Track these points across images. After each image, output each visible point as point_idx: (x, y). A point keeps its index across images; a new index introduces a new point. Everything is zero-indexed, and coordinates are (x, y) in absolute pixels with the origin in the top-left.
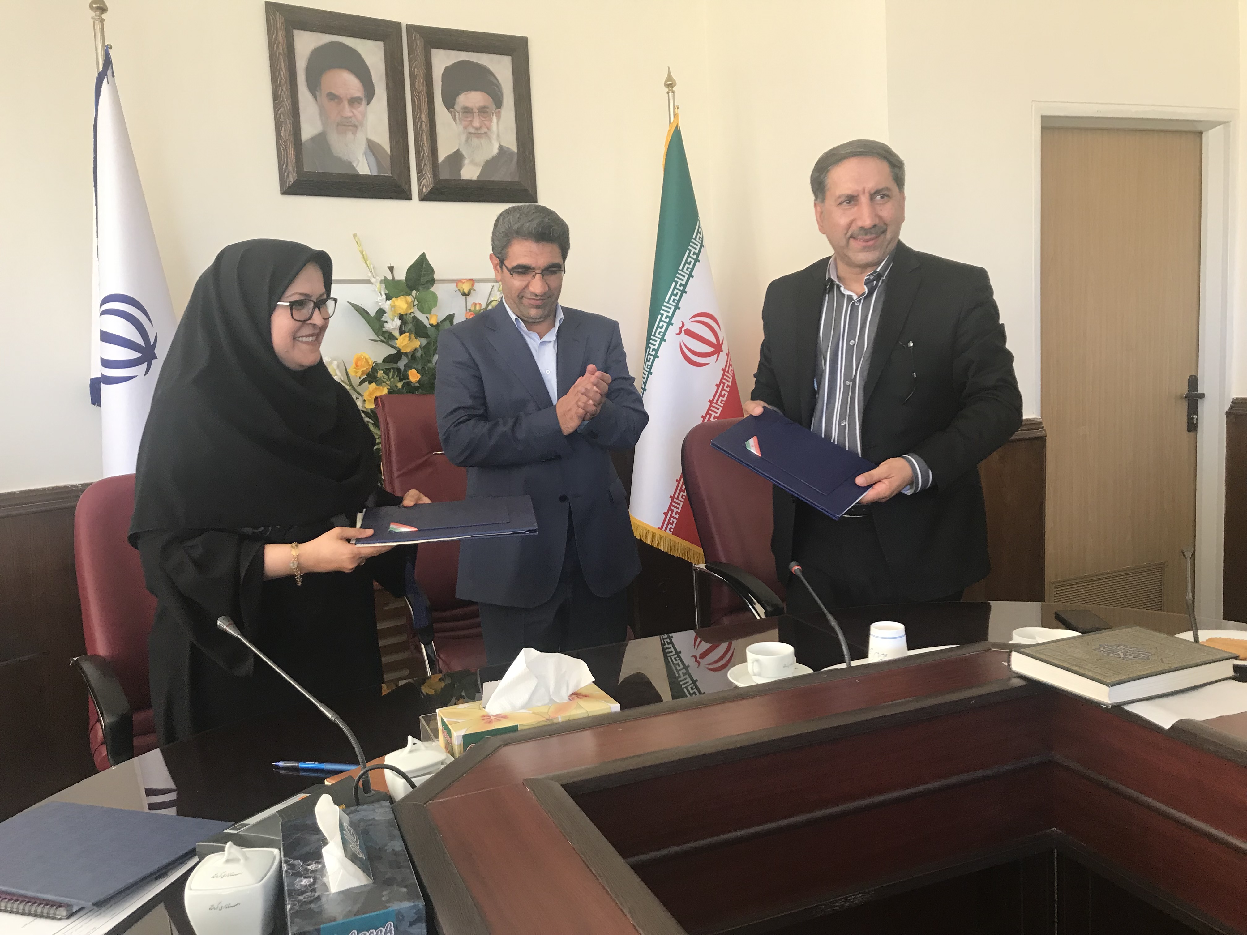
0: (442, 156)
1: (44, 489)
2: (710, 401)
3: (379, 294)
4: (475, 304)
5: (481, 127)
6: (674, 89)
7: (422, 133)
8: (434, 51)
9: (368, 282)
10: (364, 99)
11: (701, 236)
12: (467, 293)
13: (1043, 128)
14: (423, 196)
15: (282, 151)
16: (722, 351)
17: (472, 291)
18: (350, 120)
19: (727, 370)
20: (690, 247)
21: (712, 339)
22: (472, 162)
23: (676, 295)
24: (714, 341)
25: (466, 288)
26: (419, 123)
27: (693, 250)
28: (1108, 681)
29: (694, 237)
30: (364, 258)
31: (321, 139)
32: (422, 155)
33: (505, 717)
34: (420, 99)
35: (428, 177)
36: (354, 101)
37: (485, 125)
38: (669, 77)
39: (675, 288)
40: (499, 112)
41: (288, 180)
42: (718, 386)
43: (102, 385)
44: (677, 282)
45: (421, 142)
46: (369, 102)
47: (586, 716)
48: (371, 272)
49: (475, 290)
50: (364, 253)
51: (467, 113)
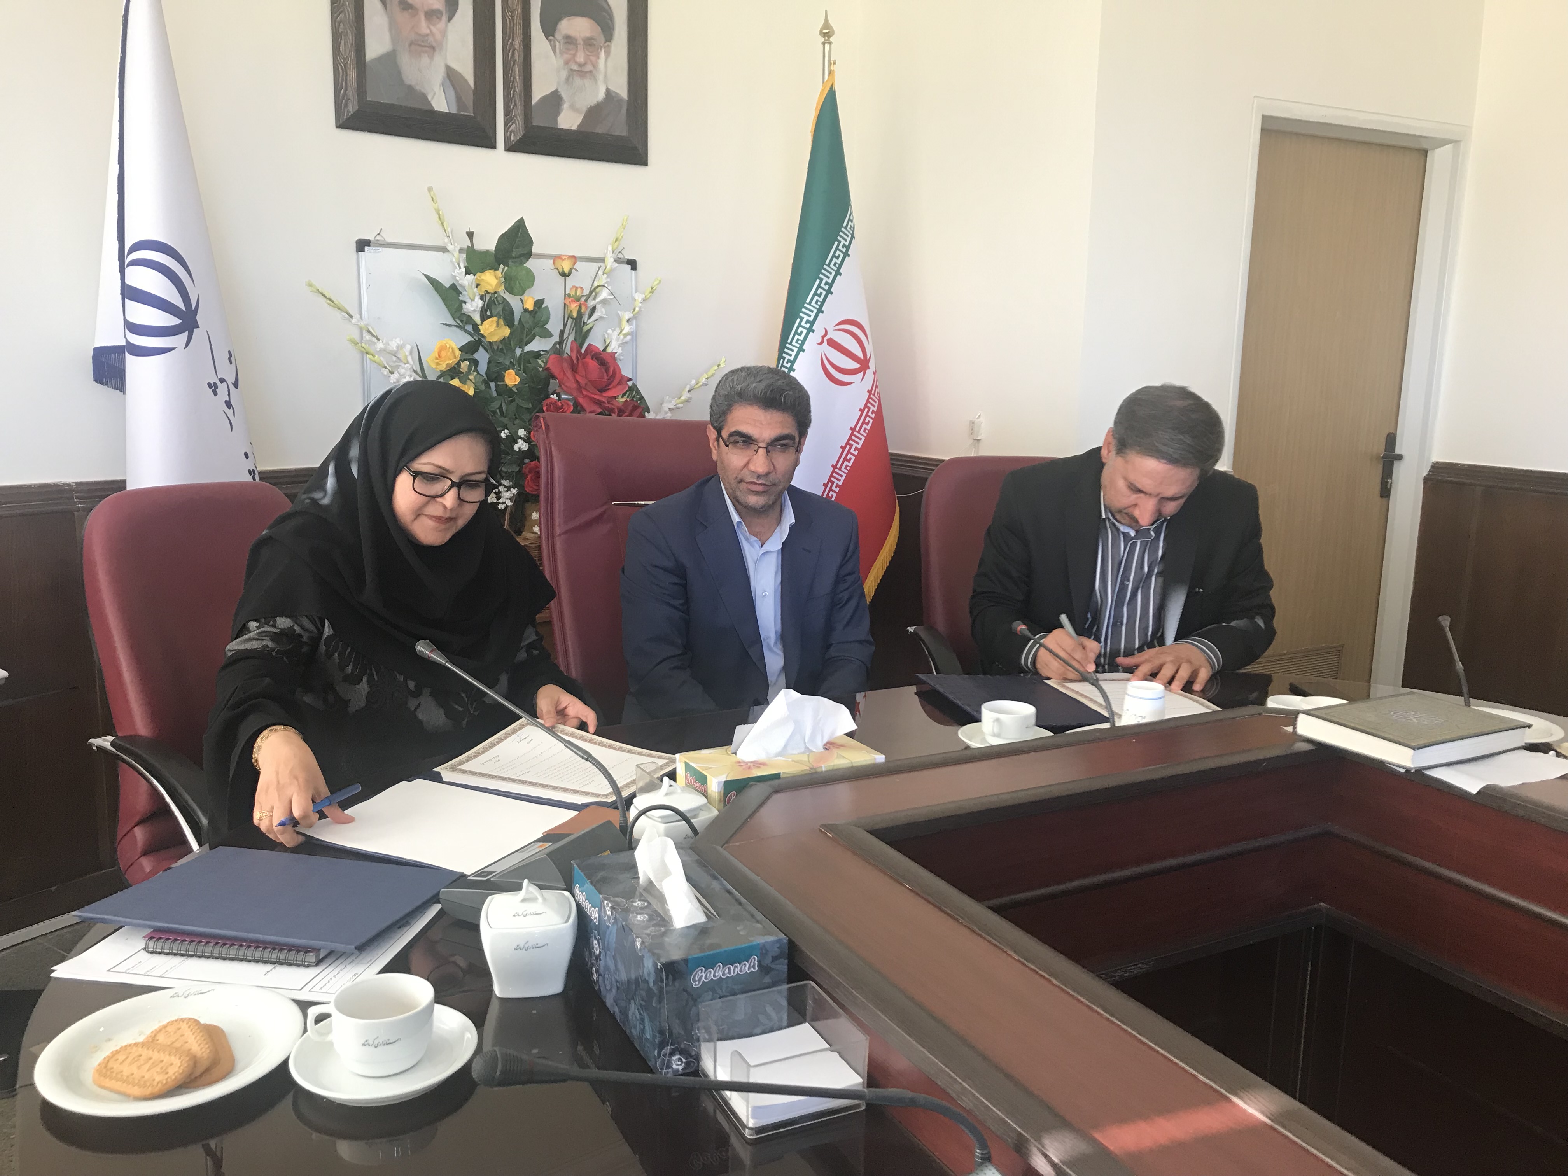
0: (537, 96)
1: (30, 486)
2: (851, 429)
3: (457, 266)
4: (577, 288)
5: (585, 64)
6: (831, 39)
7: (514, 65)
9: (444, 250)
10: (444, 14)
11: (853, 226)
12: (567, 273)
13: (1263, 130)
14: (510, 145)
15: (341, 71)
16: (869, 368)
17: (573, 270)
18: (426, 38)
19: (873, 392)
20: (839, 238)
21: (859, 354)
22: (573, 107)
23: (820, 295)
24: (861, 356)
25: (566, 266)
26: (511, 51)
27: (843, 242)
28: (1413, 744)
29: (845, 225)
30: (440, 217)
31: (390, 59)
32: (512, 92)
33: (764, 764)
34: (513, 20)
35: (518, 120)
36: (432, 15)
37: (591, 61)
38: (827, 25)
39: (819, 286)
40: (608, 46)
41: (346, 110)
42: (862, 411)
43: (128, 356)
44: (821, 280)
45: (511, 76)
46: (450, 19)
47: (850, 765)
48: (449, 237)
49: (577, 271)
50: (441, 212)
51: (570, 43)
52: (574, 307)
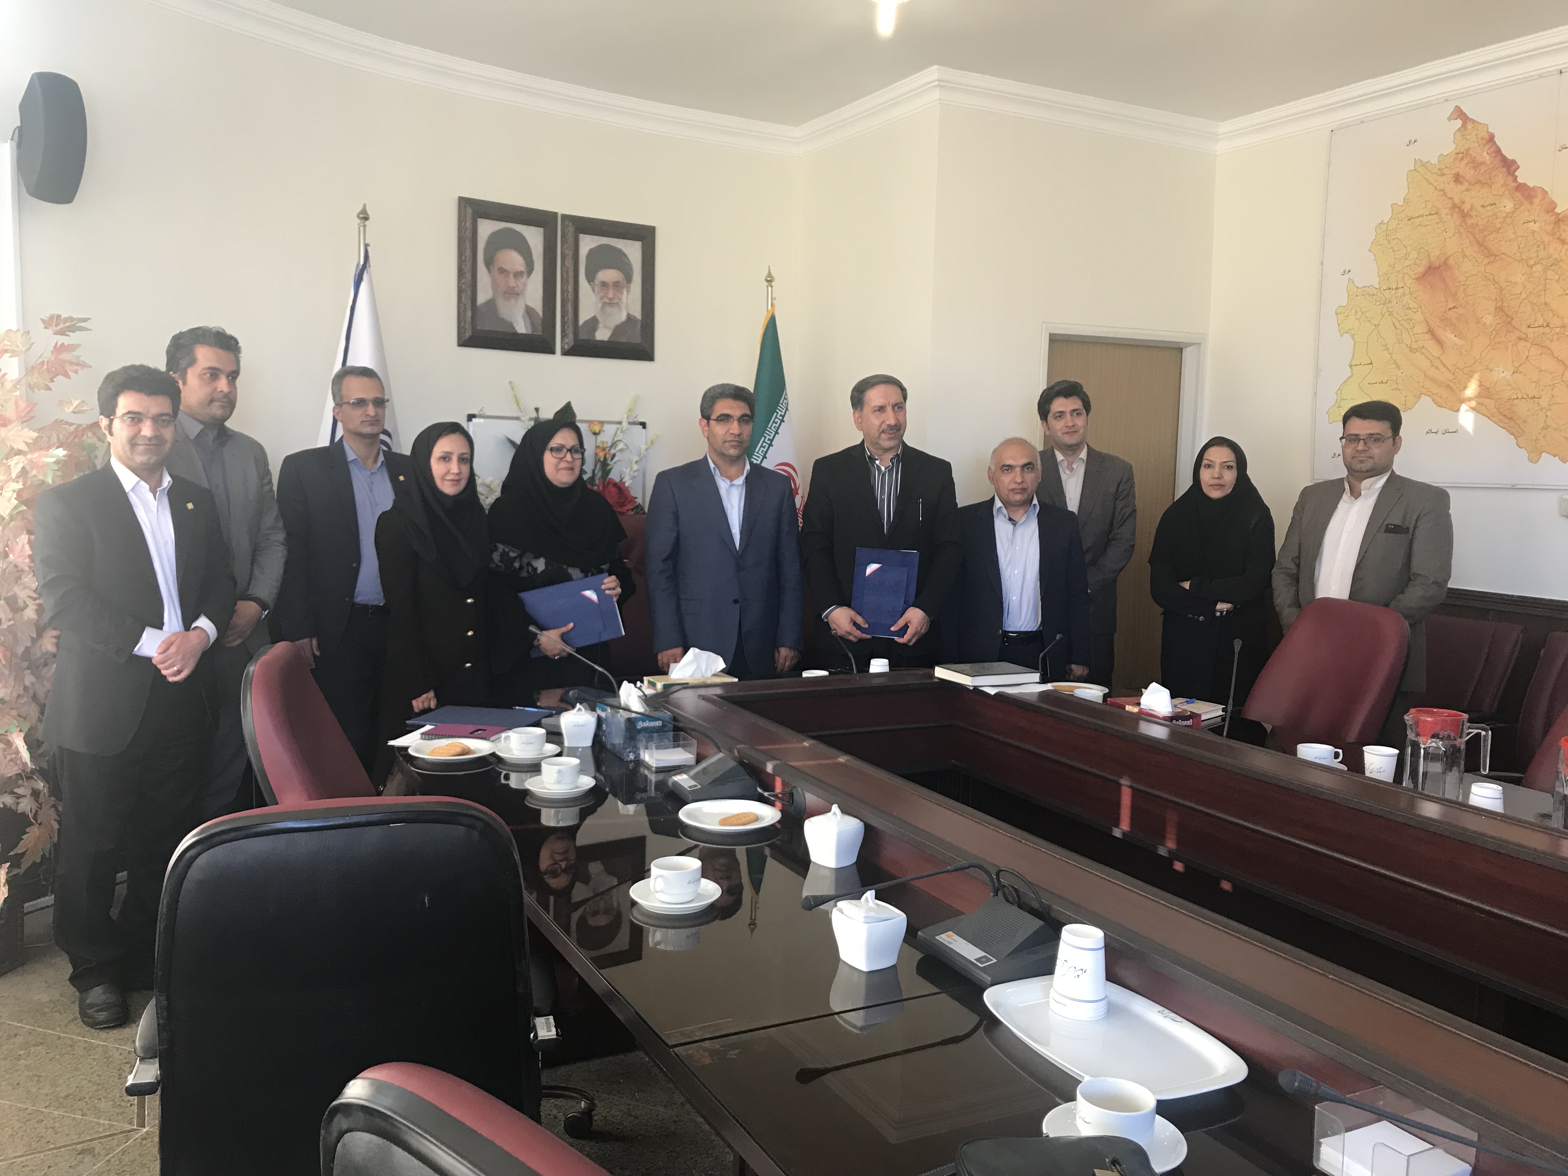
0: (582, 320)
5: (614, 298)
6: (773, 284)
7: (568, 301)
8: (581, 236)
9: (519, 419)
10: (525, 273)
11: (787, 402)
13: (1051, 342)
14: (564, 351)
15: (462, 313)
16: (798, 494)
18: (514, 289)
22: (605, 327)
26: (566, 294)
27: (780, 413)
29: (781, 403)
30: (516, 401)
32: (566, 318)
33: (682, 679)
34: (568, 274)
36: (518, 275)
37: (618, 296)
38: (770, 274)
39: (764, 442)
40: (629, 286)
41: (464, 336)
44: (765, 437)
45: (566, 308)
46: (529, 275)
47: (718, 682)
48: (522, 411)
49: (603, 430)
50: (518, 396)
51: (603, 286)
52: (601, 455)
